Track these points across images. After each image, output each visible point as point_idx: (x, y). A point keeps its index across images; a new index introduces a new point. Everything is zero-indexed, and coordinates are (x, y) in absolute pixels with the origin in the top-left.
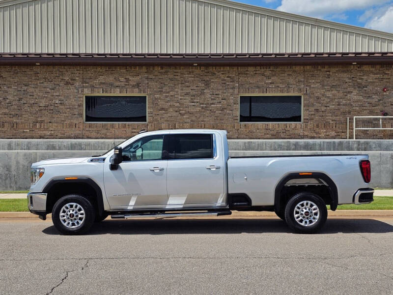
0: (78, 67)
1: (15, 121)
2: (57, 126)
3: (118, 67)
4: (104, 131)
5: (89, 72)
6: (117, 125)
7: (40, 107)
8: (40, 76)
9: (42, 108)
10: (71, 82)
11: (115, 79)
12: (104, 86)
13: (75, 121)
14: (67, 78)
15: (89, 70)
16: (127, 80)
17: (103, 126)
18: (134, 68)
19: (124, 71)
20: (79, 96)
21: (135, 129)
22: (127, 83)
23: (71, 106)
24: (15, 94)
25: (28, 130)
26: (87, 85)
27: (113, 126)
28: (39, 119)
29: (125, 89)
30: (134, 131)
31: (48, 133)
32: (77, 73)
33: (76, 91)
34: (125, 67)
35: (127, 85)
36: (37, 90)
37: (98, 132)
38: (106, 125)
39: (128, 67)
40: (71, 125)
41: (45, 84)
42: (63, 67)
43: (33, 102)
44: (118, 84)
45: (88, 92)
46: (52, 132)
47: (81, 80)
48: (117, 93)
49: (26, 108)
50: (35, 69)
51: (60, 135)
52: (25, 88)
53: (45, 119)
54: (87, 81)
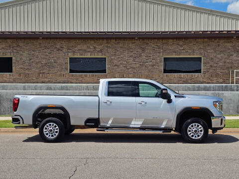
0: (65, 40)
1: (27, 72)
2: (52, 76)
3: (89, 40)
4: (81, 79)
6: (89, 75)
7: (42, 64)
8: (42, 45)
10: (61, 49)
11: (87, 47)
12: (81, 52)
13: (63, 73)
14: (58, 47)
15: (71, 42)
16: (95, 48)
17: (80, 76)
18: (99, 41)
19: (93, 42)
20: (66, 57)
21: (99, 77)
23: (61, 64)
24: (27, 56)
25: (35, 78)
26: (70, 51)
27: (86, 76)
28: (42, 72)
29: (93, 53)
31: (47, 80)
32: (65, 44)
33: (64, 54)
34: (93, 40)
35: (94, 51)
36: (40, 54)
37: (77, 79)
38: (82, 75)
39: (95, 40)
40: (60, 75)
41: (45, 50)
42: (56, 40)
43: (38, 61)
44: (89, 50)
45: (71, 55)
46: (50, 79)
47: (67, 48)
48: (88, 56)
49: (34, 64)
50: (39, 41)
51: (54, 81)
52: (33, 52)
53: (45, 71)
54: (70, 48)
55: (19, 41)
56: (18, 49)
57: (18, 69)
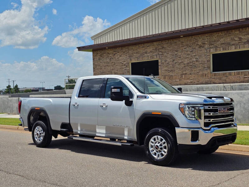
0: (207, 34)
1: (171, 74)
2: (194, 76)
3: (234, 30)
4: (224, 78)
5: (214, 37)
6: (233, 73)
7: (184, 64)
8: (184, 44)
9: (185, 65)
10: (202, 45)
11: (231, 39)
12: (224, 46)
13: (205, 72)
14: (200, 43)
15: (214, 36)
16: (240, 39)
17: (224, 74)
18: (245, 29)
19: (238, 32)
20: (208, 54)
21: (246, 75)
22: (240, 41)
23: (203, 62)
24: (171, 57)
25: (178, 80)
26: (213, 46)
27: (230, 74)
28: (184, 72)
29: (239, 46)
30: (246, 76)
31: (189, 81)
32: (206, 39)
33: (206, 51)
34: (238, 30)
35: (240, 42)
36: (183, 53)
37: (220, 79)
38: (225, 73)
39: (240, 29)
40: (203, 75)
41: (187, 49)
42: (197, 36)
43: (180, 61)
44: (234, 42)
45: (213, 51)
46: (192, 80)
47: (209, 43)
48: (233, 50)
49: (177, 66)
50: (181, 40)
51: (196, 82)
52: (176, 53)
53: (187, 72)
54: (213, 43)
55: (164, 42)
56: (163, 50)
57: (163, 72)
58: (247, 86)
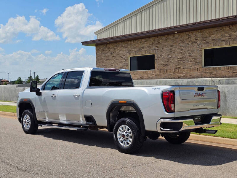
0: (199, 30)
1: (166, 68)
2: (187, 71)
3: (224, 27)
4: (214, 73)
5: (205, 33)
6: (223, 68)
7: (178, 59)
8: (178, 40)
9: (179, 59)
10: (195, 41)
11: (222, 35)
12: (215, 42)
13: (197, 67)
14: (193, 39)
15: (205, 32)
16: (230, 35)
17: (214, 69)
18: (235, 26)
19: (228, 29)
20: (200, 50)
21: (235, 70)
22: (230, 38)
23: (195, 57)
24: (166, 52)
25: (172, 74)
26: (204, 42)
27: (220, 69)
28: (178, 67)
29: (228, 42)
30: (235, 71)
31: (182, 75)
32: (198, 35)
33: (198, 47)
34: (228, 26)
35: (230, 39)
36: (177, 48)
37: (211, 73)
38: (216, 68)
39: (230, 26)
40: (195, 69)
41: (181, 44)
42: (190, 32)
43: (175, 56)
44: (224, 38)
45: (205, 47)
46: (185, 74)
47: (201, 39)
48: (223, 45)
49: (171, 60)
50: (176, 36)
51: (189, 76)
52: (170, 48)
53: (181, 66)
54: (205, 39)
55: (160, 38)
56: (159, 46)
57: (158, 66)
58: (234, 81)
